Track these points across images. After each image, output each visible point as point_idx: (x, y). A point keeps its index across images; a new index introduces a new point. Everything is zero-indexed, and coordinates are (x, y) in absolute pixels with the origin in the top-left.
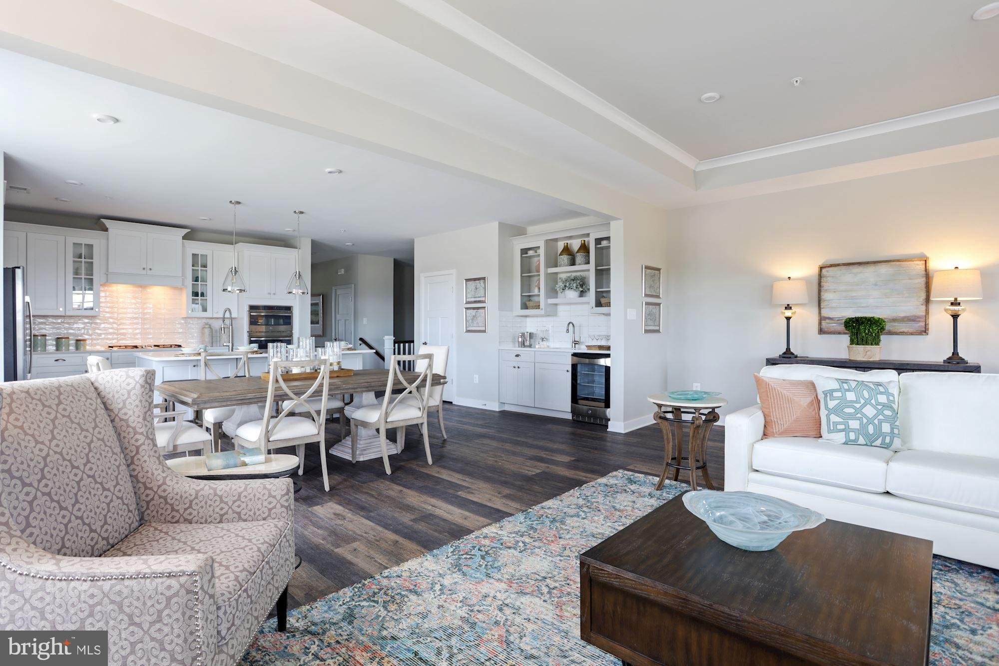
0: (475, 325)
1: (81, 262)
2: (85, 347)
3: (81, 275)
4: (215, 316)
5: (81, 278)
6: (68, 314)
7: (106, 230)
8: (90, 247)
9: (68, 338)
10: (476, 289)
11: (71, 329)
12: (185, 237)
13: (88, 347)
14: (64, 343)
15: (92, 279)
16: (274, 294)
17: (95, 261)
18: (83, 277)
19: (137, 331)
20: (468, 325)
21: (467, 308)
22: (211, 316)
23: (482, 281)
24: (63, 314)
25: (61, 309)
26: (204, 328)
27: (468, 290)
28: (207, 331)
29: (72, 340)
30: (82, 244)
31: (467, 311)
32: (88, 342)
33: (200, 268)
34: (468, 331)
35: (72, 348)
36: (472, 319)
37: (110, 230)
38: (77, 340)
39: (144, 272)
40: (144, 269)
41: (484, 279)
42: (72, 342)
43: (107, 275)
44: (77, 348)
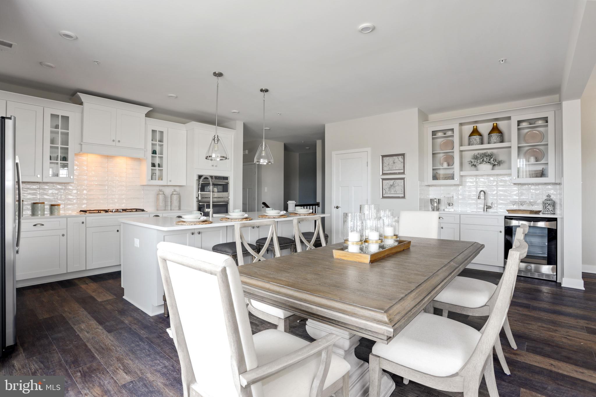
0: (393, 192)
1: (58, 133)
2: (59, 212)
3: (58, 144)
4: (169, 184)
5: (57, 148)
6: (45, 180)
7: (81, 103)
8: (66, 119)
9: (43, 203)
10: (394, 163)
11: (46, 194)
12: (148, 115)
13: (61, 212)
14: (40, 208)
15: (67, 149)
16: (216, 166)
17: (71, 131)
18: (60, 146)
19: (123, 197)
20: (384, 193)
21: (383, 179)
22: (166, 185)
23: (400, 157)
24: (40, 181)
25: (39, 176)
26: (158, 194)
27: (385, 164)
28: (161, 197)
29: (47, 205)
30: (59, 116)
31: (384, 181)
32: (61, 207)
33: (158, 143)
34: (383, 197)
35: (47, 212)
36: (390, 188)
37: (85, 104)
38: (52, 205)
39: (114, 144)
40: (114, 141)
41: (403, 155)
42: (47, 207)
43: (81, 145)
44: (52, 213)
